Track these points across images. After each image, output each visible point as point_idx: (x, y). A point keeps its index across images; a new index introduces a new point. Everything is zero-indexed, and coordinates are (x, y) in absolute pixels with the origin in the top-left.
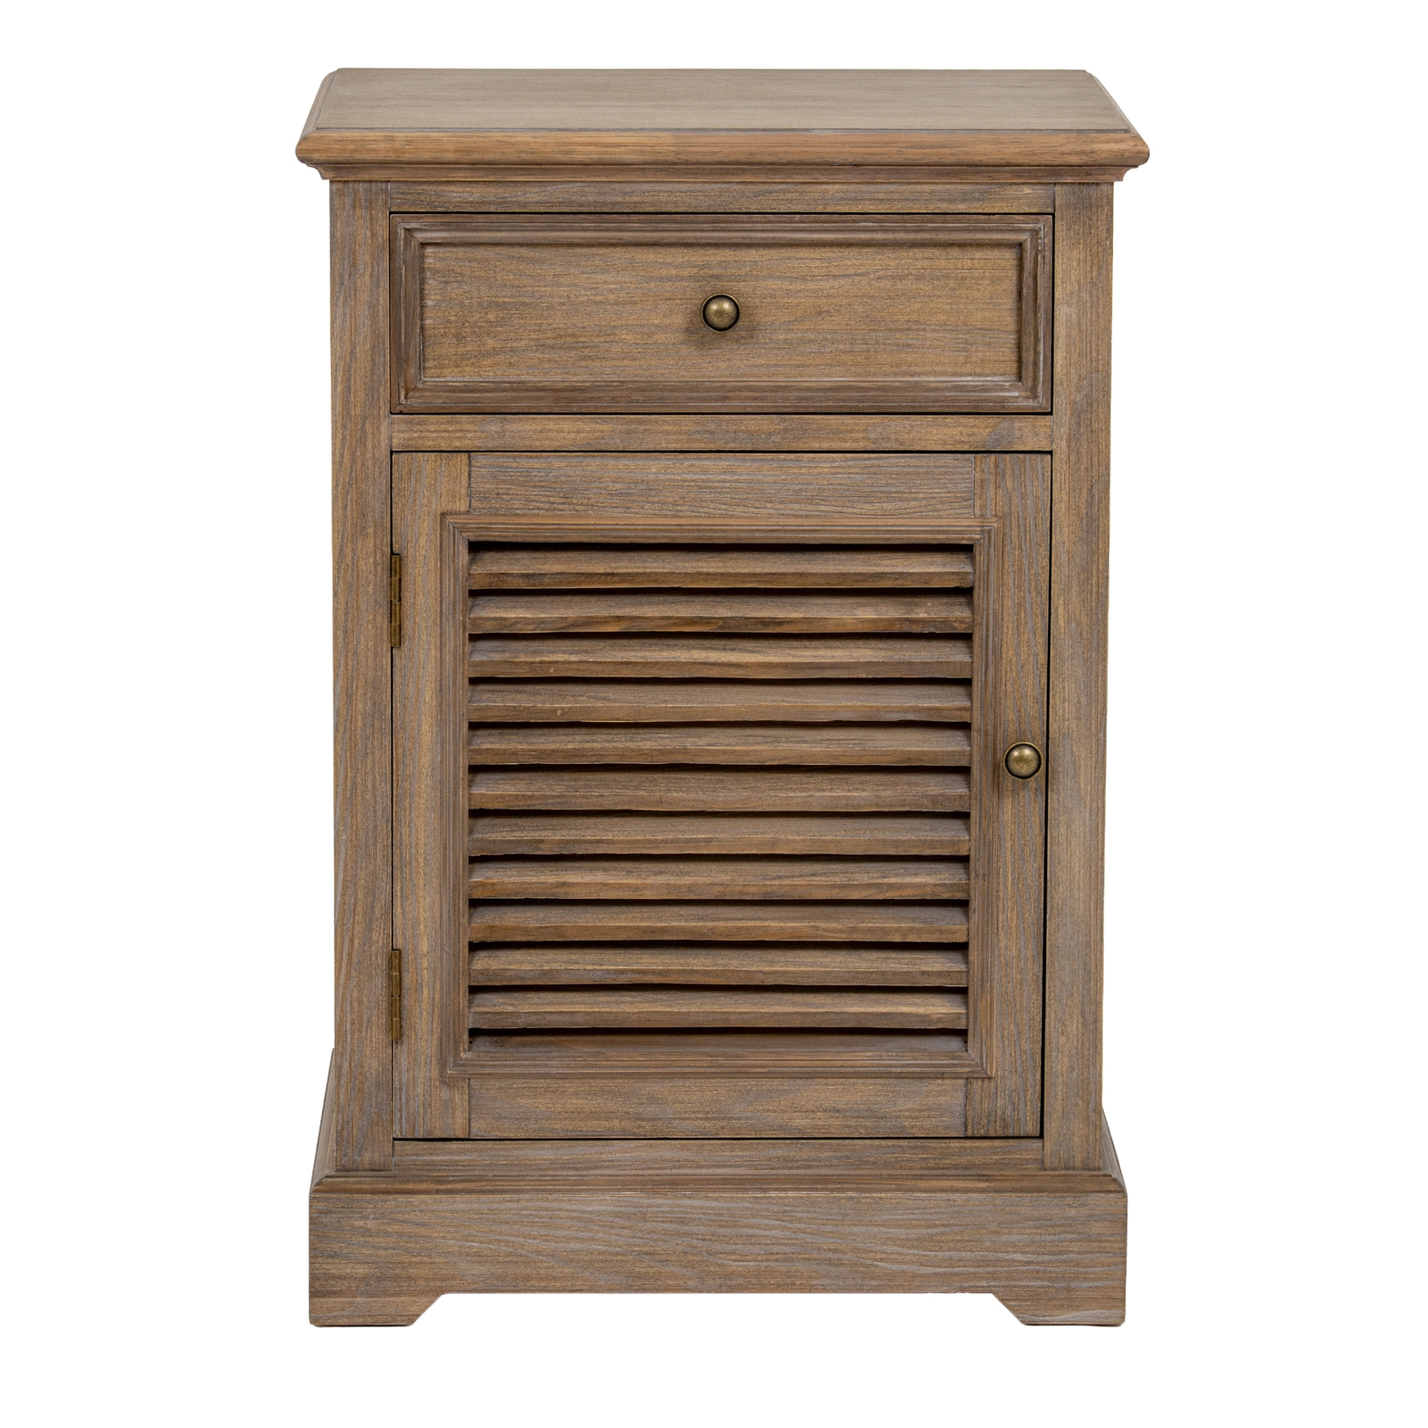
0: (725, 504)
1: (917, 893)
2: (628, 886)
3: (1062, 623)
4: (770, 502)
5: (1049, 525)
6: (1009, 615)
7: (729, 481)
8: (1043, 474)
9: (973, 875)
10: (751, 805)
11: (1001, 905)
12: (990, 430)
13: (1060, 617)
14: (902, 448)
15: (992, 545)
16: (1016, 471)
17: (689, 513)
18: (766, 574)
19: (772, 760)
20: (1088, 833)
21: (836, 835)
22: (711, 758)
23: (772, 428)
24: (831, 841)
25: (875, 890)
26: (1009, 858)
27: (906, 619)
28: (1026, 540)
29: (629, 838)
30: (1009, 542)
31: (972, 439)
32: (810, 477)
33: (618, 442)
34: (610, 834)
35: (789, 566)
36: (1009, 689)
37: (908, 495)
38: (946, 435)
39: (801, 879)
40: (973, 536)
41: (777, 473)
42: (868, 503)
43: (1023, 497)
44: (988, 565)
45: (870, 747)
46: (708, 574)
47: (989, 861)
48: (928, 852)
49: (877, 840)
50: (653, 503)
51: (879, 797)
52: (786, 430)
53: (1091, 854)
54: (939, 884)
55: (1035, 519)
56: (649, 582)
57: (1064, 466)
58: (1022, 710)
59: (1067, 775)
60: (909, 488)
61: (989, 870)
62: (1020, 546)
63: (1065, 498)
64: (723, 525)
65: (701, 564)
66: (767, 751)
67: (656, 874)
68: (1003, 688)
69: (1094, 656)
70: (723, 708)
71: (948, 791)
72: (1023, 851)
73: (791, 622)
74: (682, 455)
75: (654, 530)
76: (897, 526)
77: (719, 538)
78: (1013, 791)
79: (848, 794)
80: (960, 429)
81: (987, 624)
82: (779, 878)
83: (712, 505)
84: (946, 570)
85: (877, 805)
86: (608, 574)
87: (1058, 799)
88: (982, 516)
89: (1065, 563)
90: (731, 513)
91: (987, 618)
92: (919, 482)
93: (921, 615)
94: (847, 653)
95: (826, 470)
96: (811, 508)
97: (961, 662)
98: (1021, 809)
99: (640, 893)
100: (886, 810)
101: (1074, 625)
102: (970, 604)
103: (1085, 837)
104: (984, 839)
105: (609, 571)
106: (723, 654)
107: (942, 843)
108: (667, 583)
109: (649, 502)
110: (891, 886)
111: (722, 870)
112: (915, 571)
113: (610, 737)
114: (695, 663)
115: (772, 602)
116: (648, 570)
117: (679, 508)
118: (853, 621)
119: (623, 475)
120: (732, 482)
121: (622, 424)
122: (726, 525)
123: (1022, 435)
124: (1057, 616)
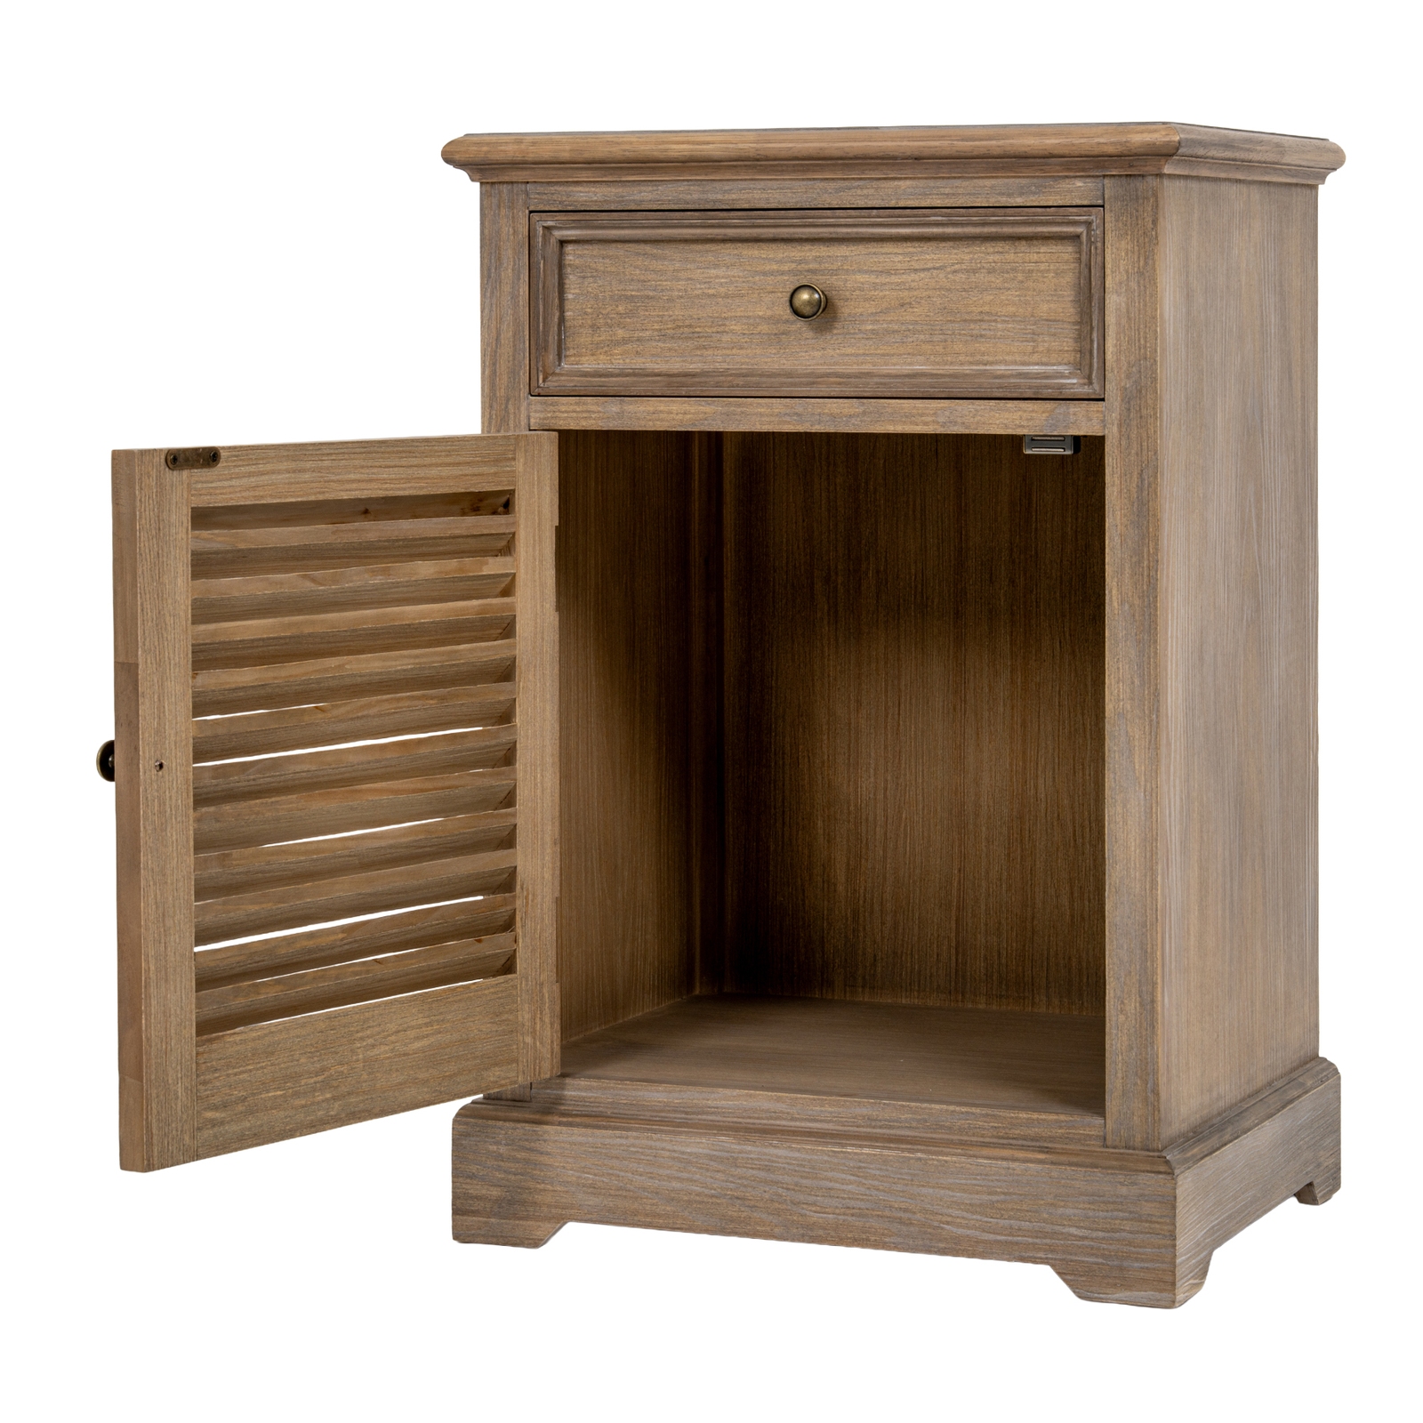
12: (1047, 414)
20: (1143, 813)
23: (852, 411)
31: (1030, 423)
33: (719, 423)
38: (1007, 419)
52: (865, 413)
53: (1146, 834)
57: (1116, 451)
59: (1123, 755)
63: (1117, 482)
69: (1146, 637)
80: (1020, 413)
87: (1114, 778)
89: (1118, 547)
101: (1127, 607)
103: (1140, 817)
121: (722, 407)
123: (1076, 420)
124: (1111, 598)
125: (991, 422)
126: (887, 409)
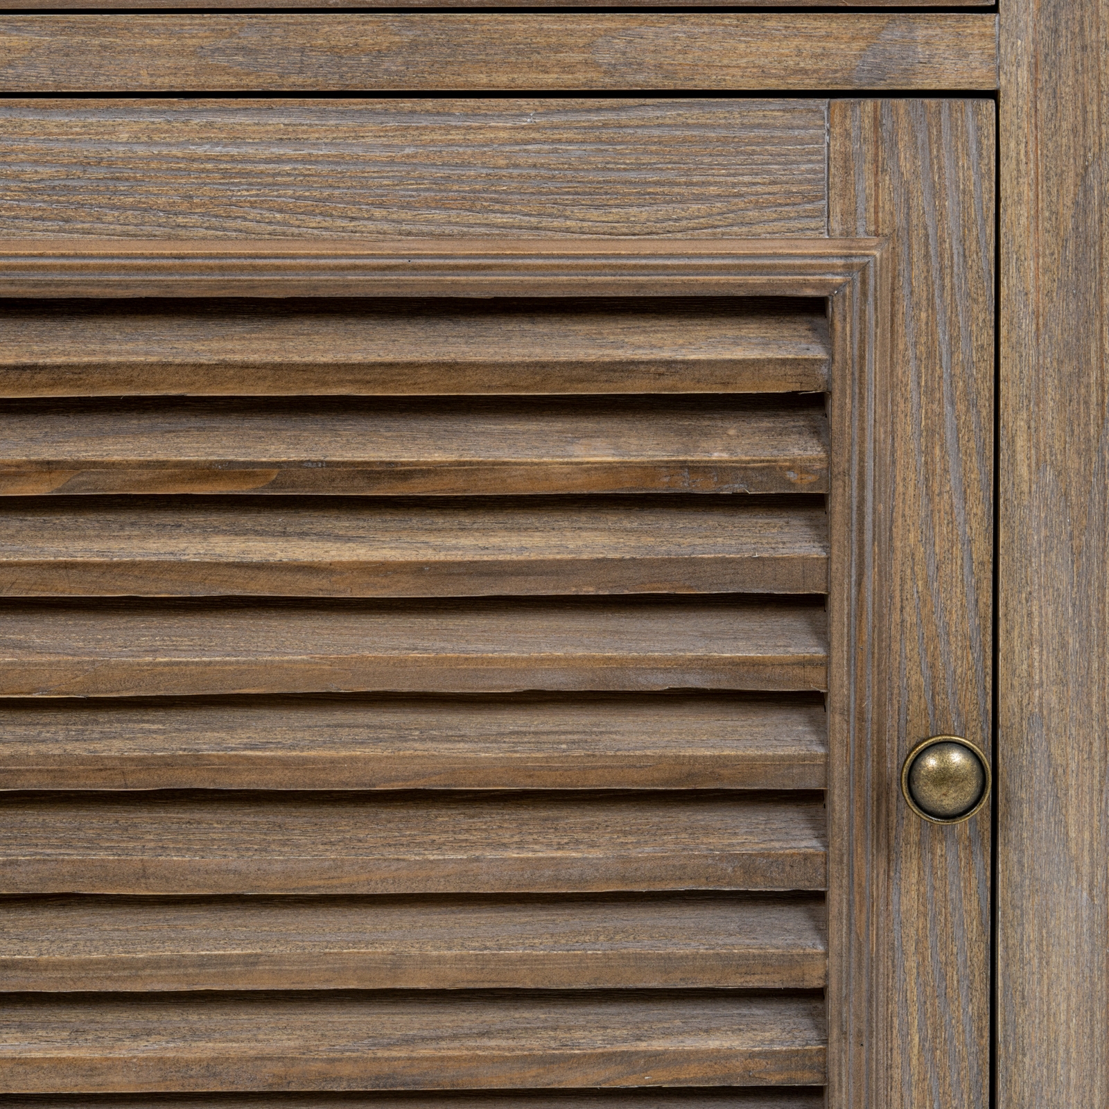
0: (281, 211)
1: (711, 1074)
2: (72, 1064)
3: (1023, 470)
4: (381, 205)
5: (993, 254)
6: (906, 453)
7: (290, 160)
8: (979, 142)
9: (835, 1033)
10: (345, 881)
11: (896, 1096)
12: (862, 44)
13: (1020, 457)
14: (669, 85)
15: (871, 299)
16: (920, 136)
17: (202, 232)
18: (374, 365)
19: (390, 780)
20: (1086, 937)
21: (532, 947)
22: (254, 777)
23: (384, 41)
24: (522, 960)
25: (620, 1068)
26: (913, 993)
27: (683, 465)
28: (943, 287)
29: (74, 957)
30: (906, 291)
31: (822, 64)
32: (469, 151)
33: (45, 71)
34: (32, 948)
35: (425, 348)
36: (911, 617)
37: (683, 190)
38: (766, 55)
39: (456, 1044)
40: (829, 277)
41: (396, 141)
42: (597, 207)
43: (936, 192)
44: (862, 341)
45: (606, 748)
46: (245, 366)
47: (870, 1001)
48: (734, 982)
49: (622, 957)
50: (123, 208)
51: (626, 860)
52: (414, 46)
53: (1092, 983)
54: (760, 1054)
55: (962, 241)
56: (115, 383)
57: (1025, 125)
58: (939, 664)
59: (1040, 808)
60: (687, 173)
61: (870, 1021)
62: (930, 300)
63: (1028, 194)
64: (277, 257)
65: (229, 345)
66: (380, 760)
67: (135, 1037)
68: (896, 617)
69: (1093, 543)
70: (280, 666)
71: (777, 845)
72: (944, 977)
73: (429, 471)
74: (185, 103)
75: (124, 267)
76: (661, 256)
77: (267, 284)
78: (920, 844)
79: (559, 854)
80: (796, 42)
81: (861, 474)
82: (408, 1041)
83: (253, 213)
84: (770, 355)
85: (623, 879)
86: (23, 368)
87: (1020, 862)
88: (846, 234)
89: (1030, 340)
90: (296, 231)
91: (862, 460)
92: (707, 160)
93: (716, 456)
94: (554, 541)
95: (503, 135)
96: (471, 218)
97: (804, 560)
98: (938, 884)
99: (98, 1080)
100: (642, 888)
101: (1050, 475)
102: (821, 432)
103: (1079, 946)
104: (860, 952)
105: (26, 360)
106: (281, 544)
107: (765, 962)
108: (154, 386)
109: (114, 207)
110: (655, 1058)
111: (281, 1025)
112: (702, 357)
113: (33, 732)
114: (218, 564)
115: (388, 429)
116: (113, 359)
117: (180, 220)
118: (566, 469)
119: (57, 147)
120: (296, 161)
121: (53, 34)
122: (284, 257)
123: (932, 56)
124: (1013, 455)
125: (726, 62)
126: (472, 37)
